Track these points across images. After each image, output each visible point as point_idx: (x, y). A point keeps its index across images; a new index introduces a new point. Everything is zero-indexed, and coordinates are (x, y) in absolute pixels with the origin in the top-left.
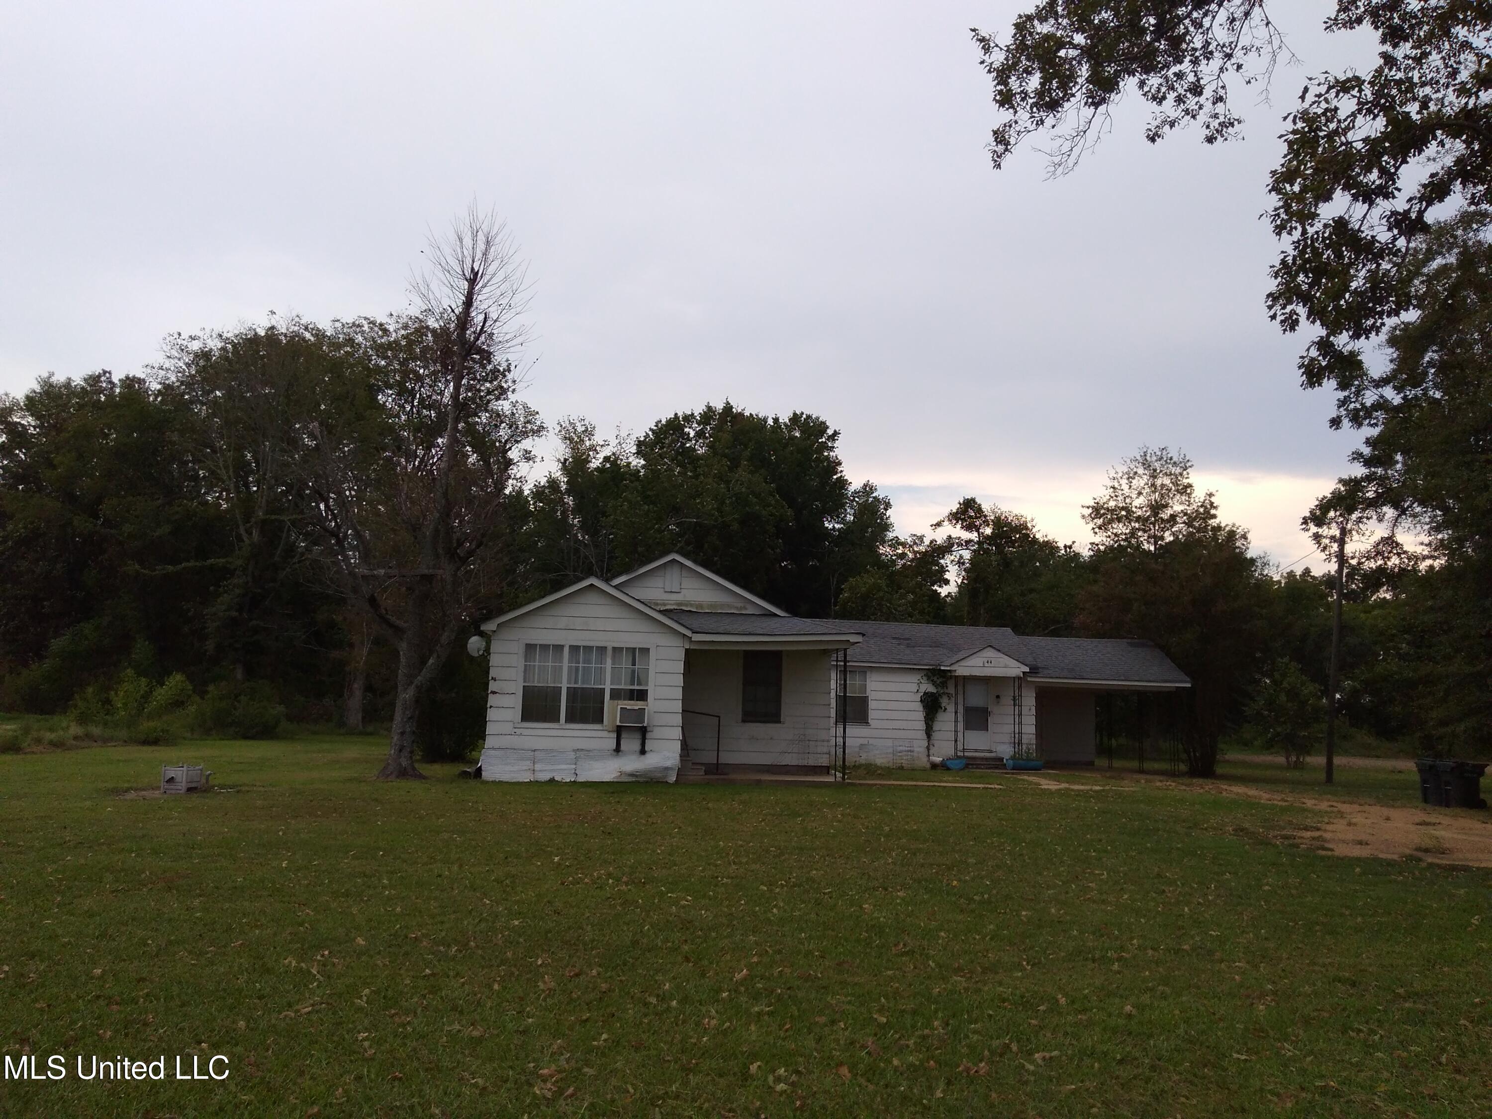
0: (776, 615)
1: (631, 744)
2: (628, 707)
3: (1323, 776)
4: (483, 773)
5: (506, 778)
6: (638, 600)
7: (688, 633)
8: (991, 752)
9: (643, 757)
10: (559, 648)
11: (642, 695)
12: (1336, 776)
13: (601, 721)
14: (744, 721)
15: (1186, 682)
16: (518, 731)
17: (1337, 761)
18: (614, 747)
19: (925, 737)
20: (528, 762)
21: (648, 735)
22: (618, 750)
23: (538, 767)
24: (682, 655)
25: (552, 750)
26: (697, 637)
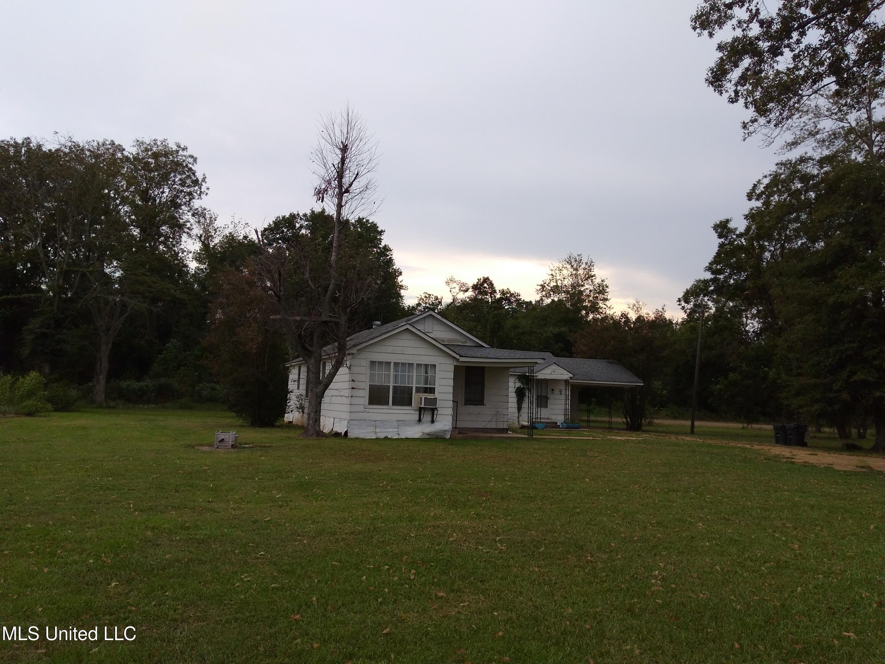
0: (483, 346)
1: (427, 417)
2: (428, 397)
3: (689, 429)
4: (348, 434)
5: (361, 436)
6: (432, 338)
7: (458, 357)
8: (549, 419)
9: (433, 424)
10: (388, 364)
11: (432, 390)
12: (695, 429)
13: (410, 404)
14: (465, 404)
15: (640, 383)
16: (366, 410)
17: (697, 423)
18: (418, 419)
19: (517, 411)
20: (372, 428)
21: (436, 412)
22: (420, 420)
23: (378, 430)
24: (452, 368)
25: (385, 421)
26: (462, 359)
